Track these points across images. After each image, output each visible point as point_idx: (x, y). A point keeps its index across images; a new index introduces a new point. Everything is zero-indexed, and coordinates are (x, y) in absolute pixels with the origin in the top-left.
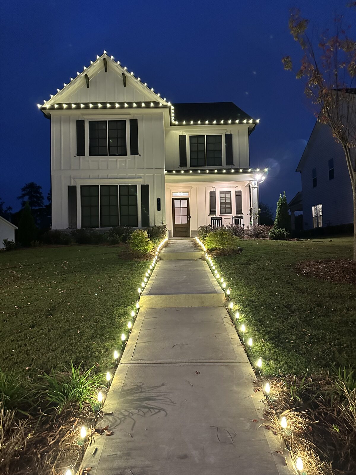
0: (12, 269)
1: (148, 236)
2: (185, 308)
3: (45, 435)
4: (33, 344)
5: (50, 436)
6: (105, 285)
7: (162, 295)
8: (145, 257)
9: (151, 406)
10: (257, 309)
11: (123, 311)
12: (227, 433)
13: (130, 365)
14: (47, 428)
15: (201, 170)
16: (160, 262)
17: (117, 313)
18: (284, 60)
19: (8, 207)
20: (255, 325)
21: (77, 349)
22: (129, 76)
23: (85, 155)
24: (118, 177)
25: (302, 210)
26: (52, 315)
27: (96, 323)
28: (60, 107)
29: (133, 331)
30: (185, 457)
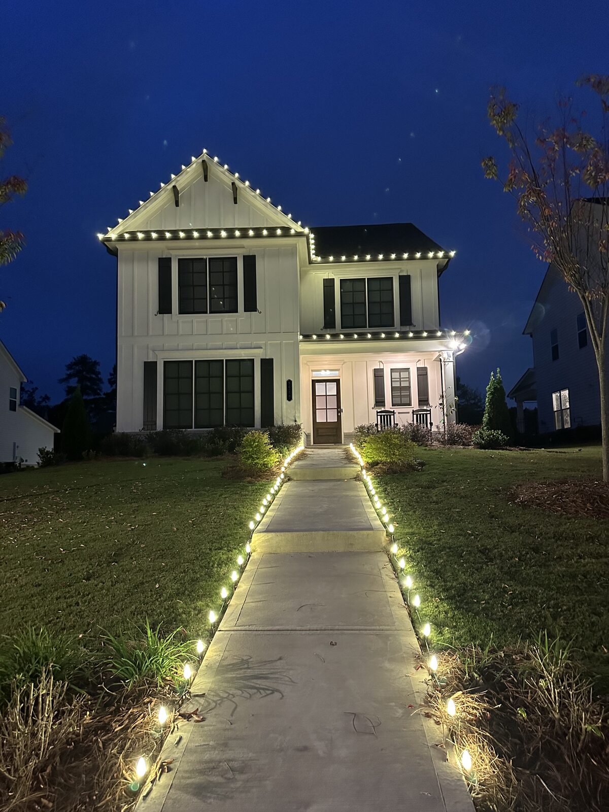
0: (53, 494)
1: (269, 441)
2: (323, 553)
3: (108, 719)
4: (89, 603)
5: (115, 722)
6: (199, 517)
7: (287, 533)
8: (263, 475)
9: (262, 687)
10: (434, 554)
11: (225, 557)
12: (368, 721)
13: (232, 632)
14: (112, 712)
15: (359, 334)
16: (289, 483)
17: (216, 559)
18: (485, 163)
19: (43, 396)
20: (428, 578)
21: (154, 610)
22: (243, 188)
23: (171, 313)
24: (224, 347)
25: (535, 400)
26: (116, 562)
27: (184, 574)
28: (134, 238)
29: (240, 586)
30: (305, 749)
